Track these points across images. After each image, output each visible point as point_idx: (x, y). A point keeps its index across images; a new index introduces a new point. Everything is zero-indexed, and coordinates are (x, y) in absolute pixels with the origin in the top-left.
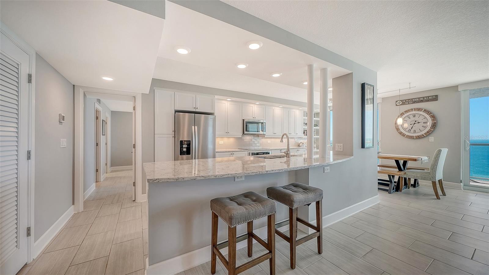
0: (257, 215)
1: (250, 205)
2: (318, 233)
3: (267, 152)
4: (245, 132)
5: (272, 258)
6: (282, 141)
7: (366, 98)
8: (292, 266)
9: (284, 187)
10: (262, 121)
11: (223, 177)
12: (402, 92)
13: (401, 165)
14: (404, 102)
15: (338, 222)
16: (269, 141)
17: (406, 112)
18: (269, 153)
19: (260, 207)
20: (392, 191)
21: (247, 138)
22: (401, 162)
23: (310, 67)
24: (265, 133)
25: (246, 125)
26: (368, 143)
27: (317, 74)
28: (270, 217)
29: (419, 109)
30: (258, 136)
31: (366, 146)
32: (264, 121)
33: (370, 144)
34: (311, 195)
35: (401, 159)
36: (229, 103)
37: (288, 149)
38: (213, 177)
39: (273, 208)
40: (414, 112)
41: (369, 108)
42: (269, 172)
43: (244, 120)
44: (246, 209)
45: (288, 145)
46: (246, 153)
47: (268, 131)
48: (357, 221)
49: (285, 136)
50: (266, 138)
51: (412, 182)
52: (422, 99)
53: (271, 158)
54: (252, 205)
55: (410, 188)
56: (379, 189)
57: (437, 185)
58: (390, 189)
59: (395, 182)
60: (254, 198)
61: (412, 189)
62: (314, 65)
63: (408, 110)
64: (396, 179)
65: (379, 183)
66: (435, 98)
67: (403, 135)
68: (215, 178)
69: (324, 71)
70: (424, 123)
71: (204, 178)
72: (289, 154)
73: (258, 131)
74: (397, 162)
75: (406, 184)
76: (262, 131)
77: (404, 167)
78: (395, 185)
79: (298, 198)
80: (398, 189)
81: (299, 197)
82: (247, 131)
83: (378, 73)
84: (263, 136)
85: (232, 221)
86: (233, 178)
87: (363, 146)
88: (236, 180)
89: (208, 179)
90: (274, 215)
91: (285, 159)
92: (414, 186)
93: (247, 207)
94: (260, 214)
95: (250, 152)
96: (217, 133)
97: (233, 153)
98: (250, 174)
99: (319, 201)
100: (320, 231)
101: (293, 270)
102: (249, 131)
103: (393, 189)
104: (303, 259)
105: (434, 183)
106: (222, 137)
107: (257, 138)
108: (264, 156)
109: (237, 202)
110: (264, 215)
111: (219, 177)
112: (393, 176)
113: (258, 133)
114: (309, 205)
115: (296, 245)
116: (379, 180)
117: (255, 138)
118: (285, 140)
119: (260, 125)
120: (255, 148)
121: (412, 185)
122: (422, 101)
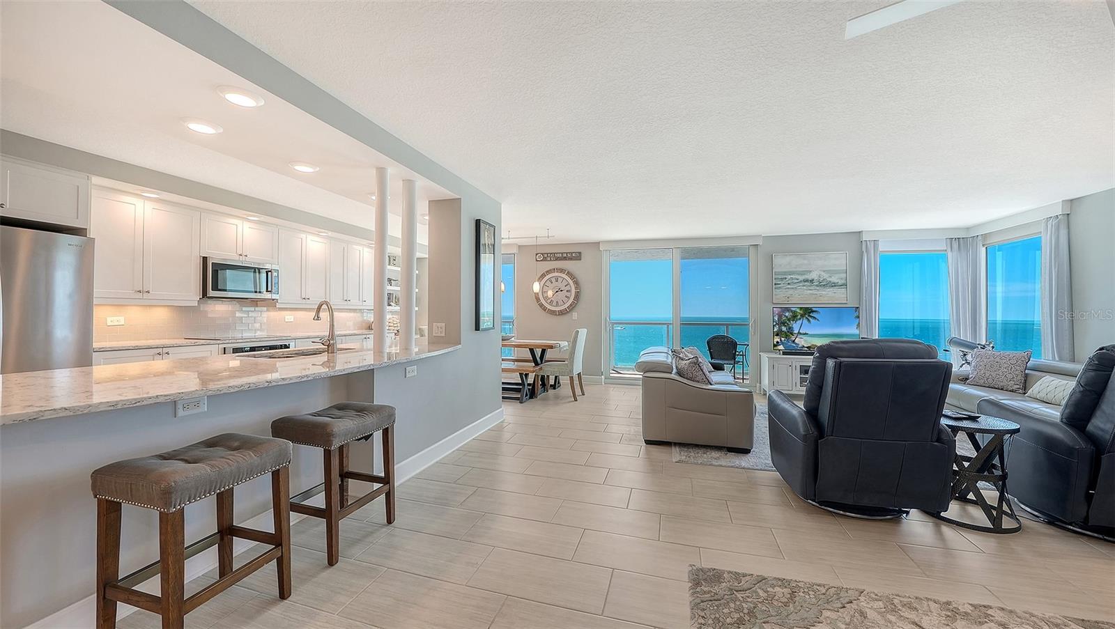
0: (243, 474)
1: (223, 457)
2: (387, 487)
3: (281, 345)
4: (211, 293)
5: (282, 555)
6: (317, 318)
7: (482, 242)
8: (332, 560)
9: (318, 414)
10: (268, 267)
11: (138, 404)
12: (541, 242)
13: (538, 357)
14: (546, 257)
15: (433, 465)
16: (289, 317)
17: (548, 272)
18: (286, 347)
19: (251, 456)
20: (524, 399)
21: (218, 309)
22: (538, 352)
23: (381, 172)
24: (274, 296)
25: (215, 273)
26: (486, 322)
27: (395, 187)
28: (276, 475)
29: (562, 271)
30: (255, 303)
31: (481, 327)
32: (275, 267)
33: (489, 323)
34: (370, 420)
35: (538, 346)
36: (149, 206)
37: (332, 335)
38: (102, 408)
39: (283, 456)
40: (556, 274)
41: (487, 260)
42: (274, 384)
43: (205, 259)
44: (212, 466)
45: (332, 326)
46: (215, 349)
47: (286, 291)
48: (465, 455)
49: (324, 306)
50: (281, 309)
51: (552, 382)
52: (565, 255)
53: (287, 357)
54: (230, 457)
55: (549, 391)
56: (503, 398)
57: (575, 382)
58: (522, 396)
59: (529, 385)
60: (236, 444)
61: (551, 392)
62: (389, 171)
63: (550, 270)
64: (530, 380)
65: (504, 389)
66: (577, 257)
67: (545, 309)
68: (112, 408)
69: (409, 185)
70: (567, 291)
71: (71, 414)
72: (333, 344)
73: (256, 292)
74: (532, 351)
75: (543, 385)
76: (267, 291)
77: (542, 361)
78: (529, 389)
79: (342, 428)
80: (532, 394)
81: (344, 427)
82: (215, 288)
83: (502, 206)
84: (272, 304)
85: (170, 498)
86: (172, 405)
87: (477, 328)
88: (181, 413)
89: (87, 413)
90: (286, 468)
91: (324, 357)
92: (554, 387)
93: (214, 462)
94: (251, 471)
95: (229, 345)
96: (97, 291)
97: (165, 350)
98: (222, 392)
99: (388, 428)
100: (389, 483)
101: (334, 567)
102: (225, 290)
103: (526, 395)
104: (355, 542)
105: (571, 378)
106: (119, 304)
107: (252, 309)
108: (270, 353)
109: (186, 458)
110: (262, 471)
111: (125, 406)
112: (527, 375)
113: (258, 296)
114: (367, 438)
115: (340, 518)
116: (503, 383)
117: (244, 309)
118: (324, 315)
119: (264, 275)
120: (246, 335)
121: (551, 386)
122: (565, 259)
